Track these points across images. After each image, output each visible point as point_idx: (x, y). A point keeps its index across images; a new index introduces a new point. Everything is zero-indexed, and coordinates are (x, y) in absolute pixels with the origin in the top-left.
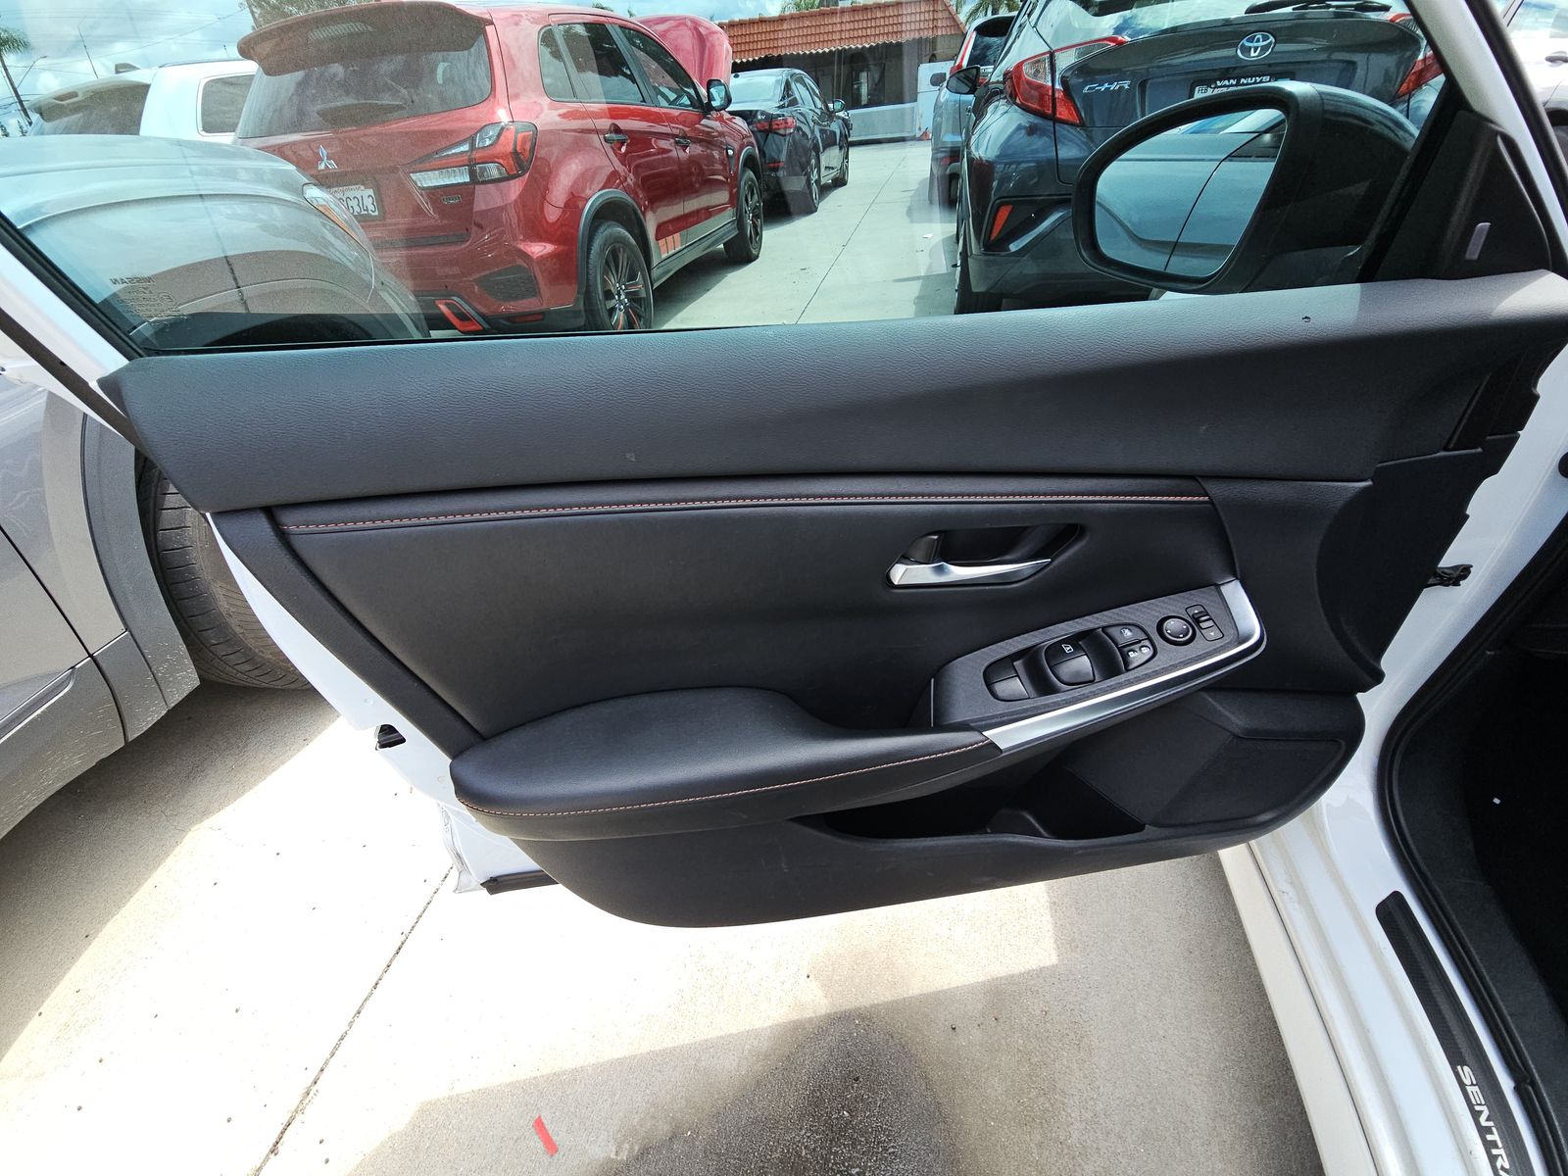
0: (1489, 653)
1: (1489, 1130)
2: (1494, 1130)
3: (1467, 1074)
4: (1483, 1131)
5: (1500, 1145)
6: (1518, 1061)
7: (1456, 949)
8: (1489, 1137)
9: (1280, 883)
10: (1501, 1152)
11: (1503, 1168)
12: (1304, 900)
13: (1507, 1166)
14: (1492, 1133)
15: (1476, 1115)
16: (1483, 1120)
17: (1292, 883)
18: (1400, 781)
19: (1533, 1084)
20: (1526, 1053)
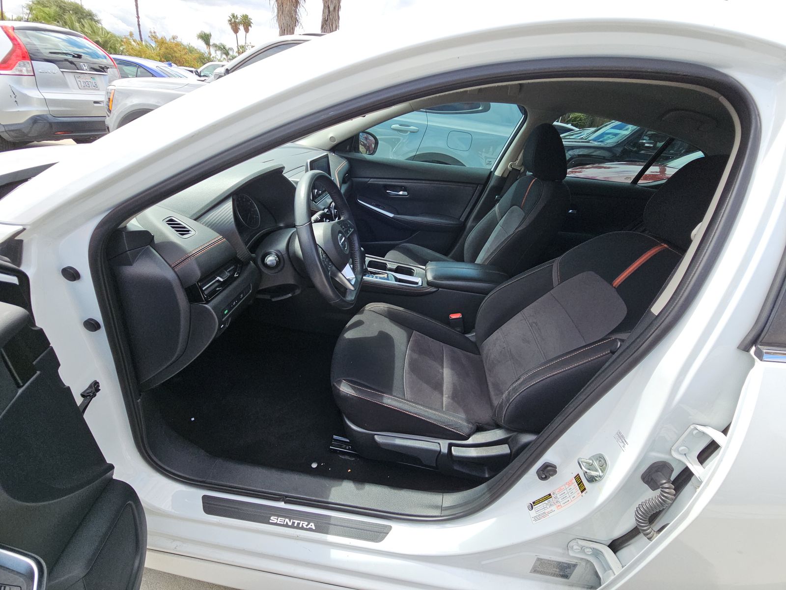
0: (138, 401)
1: (294, 523)
2: (294, 521)
3: (273, 519)
4: (292, 527)
5: (299, 522)
6: (277, 497)
7: (233, 491)
8: (295, 525)
9: (170, 546)
10: (302, 522)
11: (307, 526)
12: (184, 540)
13: (306, 523)
14: (295, 522)
15: (287, 526)
16: (290, 524)
17: (174, 540)
18: (164, 463)
19: (286, 497)
20: (277, 492)
